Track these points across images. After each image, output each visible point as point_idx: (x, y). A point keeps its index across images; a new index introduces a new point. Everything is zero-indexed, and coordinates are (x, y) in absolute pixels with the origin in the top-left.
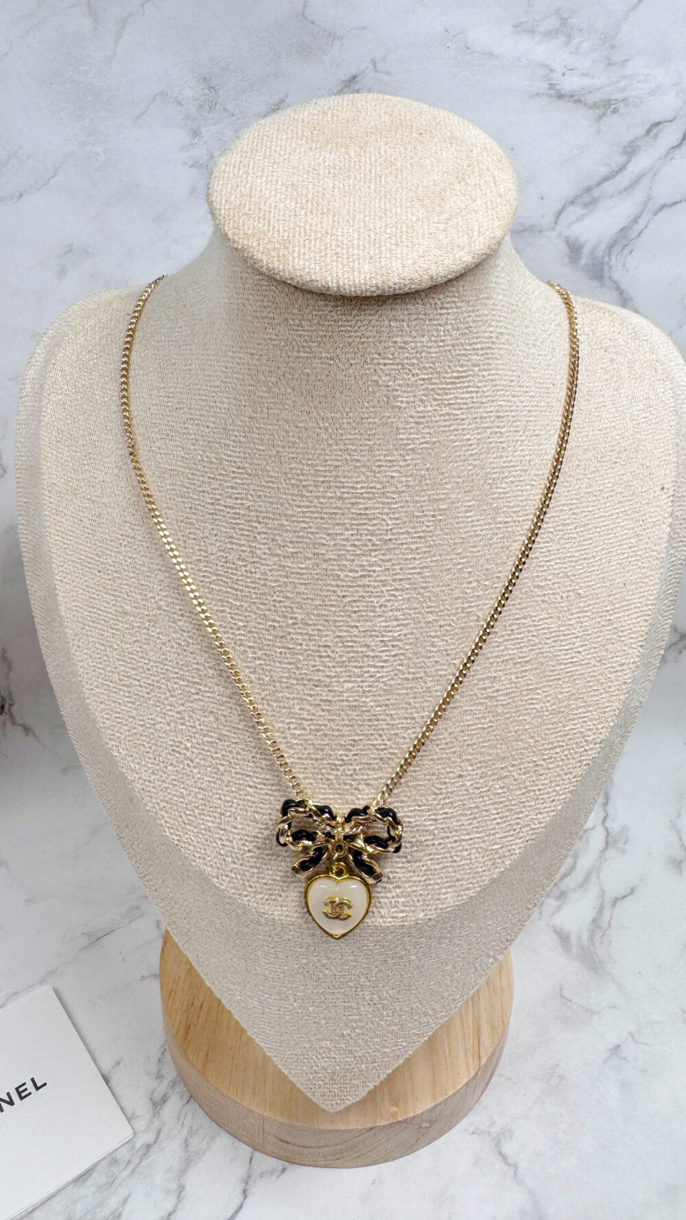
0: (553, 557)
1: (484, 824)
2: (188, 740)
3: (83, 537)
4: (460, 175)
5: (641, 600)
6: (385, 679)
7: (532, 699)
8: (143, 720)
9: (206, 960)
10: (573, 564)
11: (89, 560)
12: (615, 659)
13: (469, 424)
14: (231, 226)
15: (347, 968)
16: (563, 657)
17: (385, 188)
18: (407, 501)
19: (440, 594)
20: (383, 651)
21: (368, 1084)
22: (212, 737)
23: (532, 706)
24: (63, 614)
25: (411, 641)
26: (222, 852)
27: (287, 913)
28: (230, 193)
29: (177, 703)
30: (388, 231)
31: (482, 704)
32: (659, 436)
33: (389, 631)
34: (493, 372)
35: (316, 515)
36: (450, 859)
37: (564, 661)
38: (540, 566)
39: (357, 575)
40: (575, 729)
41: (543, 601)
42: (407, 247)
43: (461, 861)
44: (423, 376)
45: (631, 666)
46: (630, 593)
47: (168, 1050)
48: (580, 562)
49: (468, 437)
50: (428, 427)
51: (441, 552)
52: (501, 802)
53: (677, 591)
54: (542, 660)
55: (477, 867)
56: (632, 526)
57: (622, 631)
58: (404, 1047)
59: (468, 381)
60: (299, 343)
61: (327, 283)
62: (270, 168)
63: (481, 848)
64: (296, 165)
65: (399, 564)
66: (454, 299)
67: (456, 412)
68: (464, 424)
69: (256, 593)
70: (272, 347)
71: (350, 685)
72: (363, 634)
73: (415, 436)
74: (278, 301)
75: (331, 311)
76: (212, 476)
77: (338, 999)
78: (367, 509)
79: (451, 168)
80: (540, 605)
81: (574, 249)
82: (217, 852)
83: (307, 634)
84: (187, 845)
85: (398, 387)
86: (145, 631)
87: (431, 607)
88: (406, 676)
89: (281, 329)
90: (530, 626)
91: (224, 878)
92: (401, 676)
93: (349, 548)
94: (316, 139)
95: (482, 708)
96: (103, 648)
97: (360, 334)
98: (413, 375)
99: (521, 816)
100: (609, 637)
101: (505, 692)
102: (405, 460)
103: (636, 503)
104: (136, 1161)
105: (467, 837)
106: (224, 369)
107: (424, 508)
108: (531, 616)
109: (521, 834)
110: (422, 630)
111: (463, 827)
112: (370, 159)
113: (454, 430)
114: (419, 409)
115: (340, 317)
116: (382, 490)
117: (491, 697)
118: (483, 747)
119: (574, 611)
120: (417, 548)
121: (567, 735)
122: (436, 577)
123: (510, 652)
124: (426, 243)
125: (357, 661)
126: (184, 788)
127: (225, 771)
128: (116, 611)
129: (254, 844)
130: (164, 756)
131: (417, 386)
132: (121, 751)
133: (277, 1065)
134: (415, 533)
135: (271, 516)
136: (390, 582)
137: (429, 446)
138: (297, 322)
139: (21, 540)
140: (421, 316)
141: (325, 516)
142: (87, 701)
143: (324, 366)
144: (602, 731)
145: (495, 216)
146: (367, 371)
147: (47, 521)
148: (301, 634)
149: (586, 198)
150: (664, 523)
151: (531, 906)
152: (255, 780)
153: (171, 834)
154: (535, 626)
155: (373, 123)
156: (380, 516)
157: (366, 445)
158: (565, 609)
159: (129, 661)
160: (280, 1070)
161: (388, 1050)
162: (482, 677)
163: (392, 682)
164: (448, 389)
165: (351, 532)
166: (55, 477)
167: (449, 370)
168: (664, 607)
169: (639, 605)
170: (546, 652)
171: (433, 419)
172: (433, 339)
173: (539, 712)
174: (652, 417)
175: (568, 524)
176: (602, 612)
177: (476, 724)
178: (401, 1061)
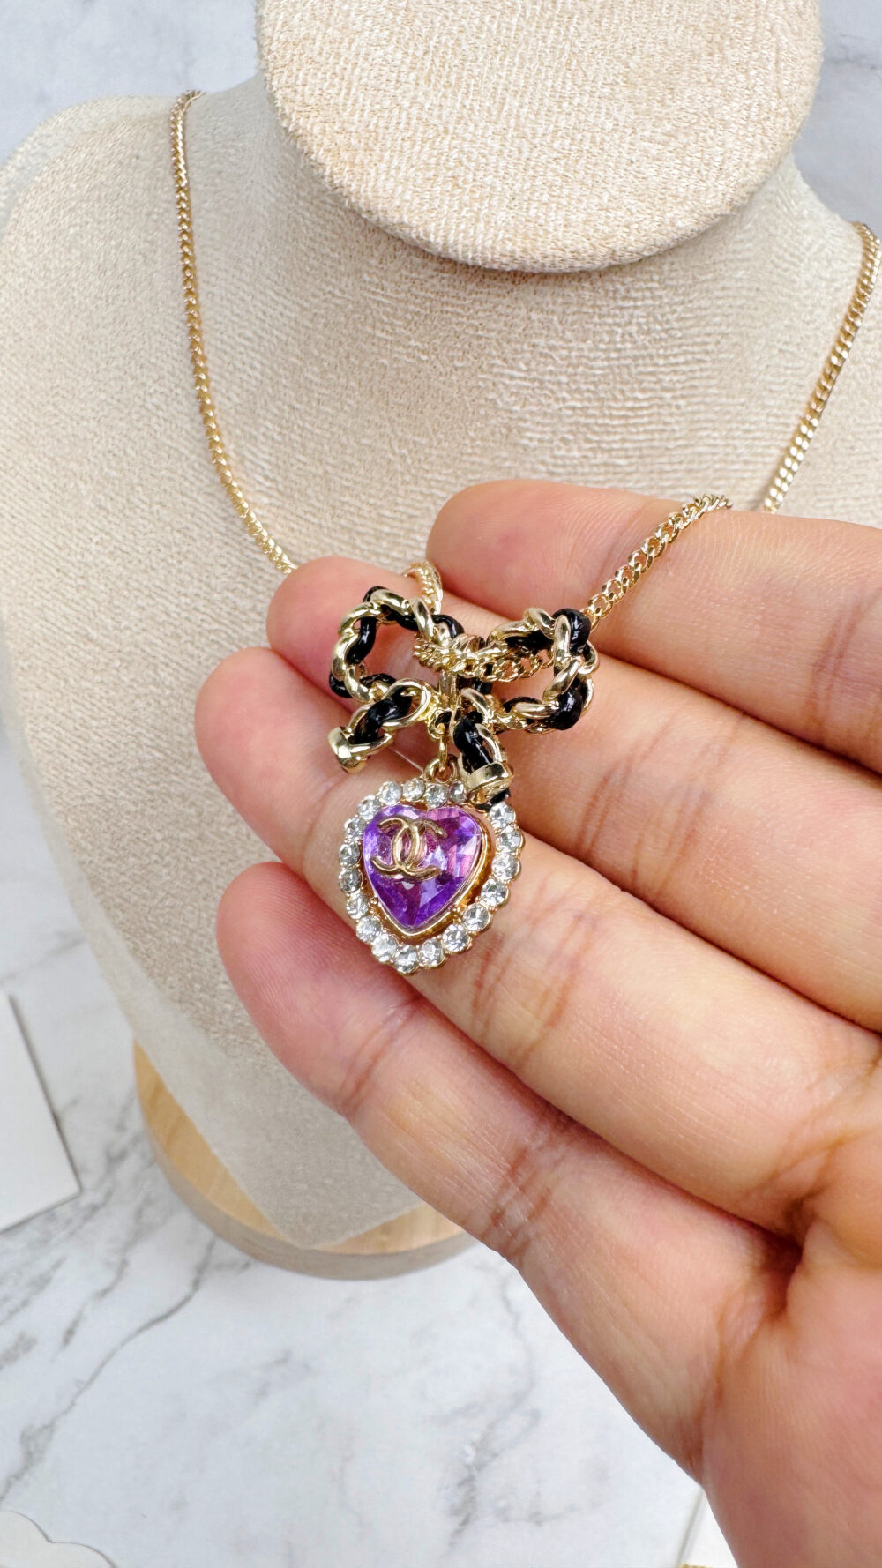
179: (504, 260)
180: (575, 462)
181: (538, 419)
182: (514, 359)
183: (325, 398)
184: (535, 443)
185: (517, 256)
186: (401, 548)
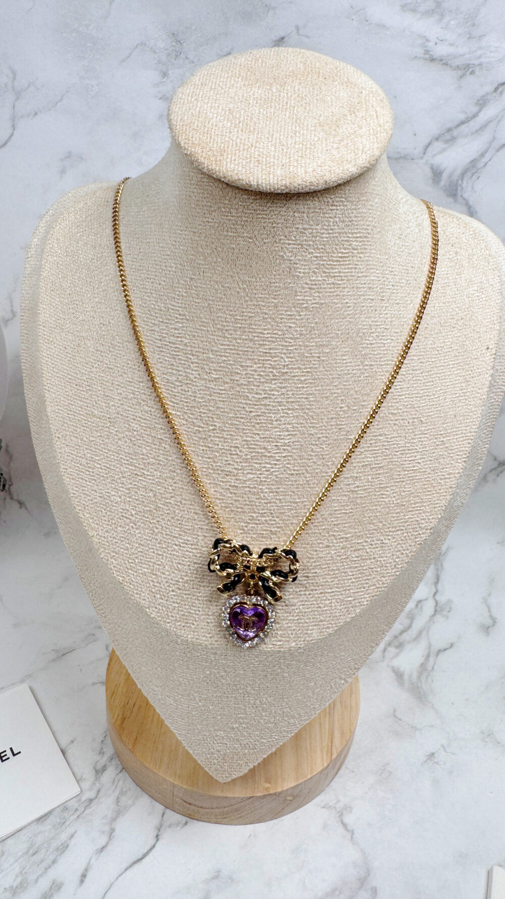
0: (404, 393)
1: (342, 582)
2: (133, 509)
3: (66, 360)
4: (352, 109)
5: (466, 428)
6: (276, 473)
7: (382, 494)
8: (101, 493)
9: (139, 668)
10: (419, 399)
11: (70, 377)
12: (445, 469)
13: (349, 292)
14: (183, 137)
15: (238, 679)
16: (407, 466)
17: (296, 116)
18: (300, 346)
19: (320, 414)
20: (277, 453)
21: (249, 764)
22: (150, 507)
23: (382, 500)
24: (49, 414)
25: (297, 447)
26: (153, 590)
27: (197, 637)
28: (184, 114)
29: (127, 482)
30: (297, 147)
31: (346, 496)
32: (488, 311)
33: (282, 439)
34: (368, 255)
35: (234, 352)
36: (317, 606)
37: (408, 469)
38: (394, 399)
39: (261, 397)
40: (412, 518)
41: (395, 424)
42: (310, 158)
43: (324, 607)
44: (316, 254)
45: (457, 476)
46: (459, 422)
47: (108, 735)
48: (423, 398)
49: (347, 301)
50: (318, 292)
51: (322, 384)
52: (356, 567)
53: (494, 425)
54: (391, 466)
55: (335, 613)
56: (464, 374)
57: (451, 450)
58: (276, 739)
59: (349, 260)
60: (228, 225)
61: (249, 181)
62: (215, 97)
63: (339, 599)
64: (233, 96)
65: (291, 391)
66: (342, 199)
67: (340, 282)
68: (344, 292)
69: (188, 406)
70: (208, 227)
71: (252, 476)
72: (263, 440)
73: (308, 298)
74: (214, 194)
75: (252, 203)
76: (161, 320)
77: (231, 701)
78: (270, 349)
79: (346, 104)
80: (392, 427)
81: (436, 174)
82: (150, 590)
83: (222, 437)
84: (129, 584)
85: (297, 262)
86: (107, 429)
87: (313, 423)
88: (293, 472)
89: (216, 215)
90: (384, 441)
91: (154, 609)
92: (289, 472)
93: (256, 377)
94: (248, 78)
95: (346, 499)
96: (76, 440)
97: (272, 221)
98: (309, 253)
99: (369, 578)
100: (441, 453)
101: (363, 488)
102: (300, 315)
103: (468, 357)
104: (81, 809)
105: (329, 591)
106: (174, 243)
107: (312, 351)
108: (386, 435)
109: (369, 591)
110: (305, 440)
111: (327, 584)
112: (287, 95)
113: (337, 295)
114: (312, 278)
115: (258, 208)
116: (282, 336)
117: (353, 491)
118: (345, 527)
119: (416, 433)
120: (305, 380)
121: (406, 522)
122: (318, 402)
123: (369, 459)
124: (324, 157)
125: (258, 459)
126: (128, 543)
127: (159, 532)
128: (87, 414)
129: (176, 586)
130: (116, 519)
131: (311, 262)
132: (85, 514)
133: (184, 747)
134: (305, 369)
135: (202, 351)
136: (285, 403)
137: (318, 306)
138: (228, 210)
139: (22, 361)
140: (317, 210)
141: (240, 353)
142: (64, 477)
143: (245, 243)
144: (432, 521)
145: (375, 140)
146: (276, 248)
147: (42, 347)
148: (219, 437)
149: (448, 136)
150: (487, 373)
151: (373, 645)
152: (180, 541)
153: (118, 575)
154: (388, 442)
155: (291, 69)
156: (280, 355)
157: (272, 302)
158: (411, 431)
159: (94, 450)
160: (187, 751)
161: (265, 741)
162: (347, 476)
163: (282, 476)
164: (334, 265)
165: (258, 365)
166: (48, 316)
167: (335, 251)
168: (483, 435)
169: (464, 431)
170: (395, 461)
171: (322, 286)
172: (325, 227)
173: (387, 504)
174: (483, 296)
175: (416, 370)
176: (438, 435)
177: (341, 510)
178: (274, 750)
179: (283, 188)
180: (320, 282)
181: (302, 263)
182: (289, 236)
183: (207, 270)
184: (302, 275)
185: (288, 184)
186: (246, 334)
